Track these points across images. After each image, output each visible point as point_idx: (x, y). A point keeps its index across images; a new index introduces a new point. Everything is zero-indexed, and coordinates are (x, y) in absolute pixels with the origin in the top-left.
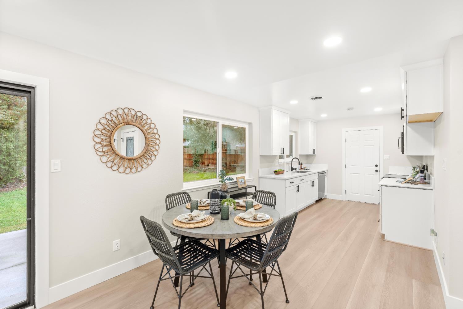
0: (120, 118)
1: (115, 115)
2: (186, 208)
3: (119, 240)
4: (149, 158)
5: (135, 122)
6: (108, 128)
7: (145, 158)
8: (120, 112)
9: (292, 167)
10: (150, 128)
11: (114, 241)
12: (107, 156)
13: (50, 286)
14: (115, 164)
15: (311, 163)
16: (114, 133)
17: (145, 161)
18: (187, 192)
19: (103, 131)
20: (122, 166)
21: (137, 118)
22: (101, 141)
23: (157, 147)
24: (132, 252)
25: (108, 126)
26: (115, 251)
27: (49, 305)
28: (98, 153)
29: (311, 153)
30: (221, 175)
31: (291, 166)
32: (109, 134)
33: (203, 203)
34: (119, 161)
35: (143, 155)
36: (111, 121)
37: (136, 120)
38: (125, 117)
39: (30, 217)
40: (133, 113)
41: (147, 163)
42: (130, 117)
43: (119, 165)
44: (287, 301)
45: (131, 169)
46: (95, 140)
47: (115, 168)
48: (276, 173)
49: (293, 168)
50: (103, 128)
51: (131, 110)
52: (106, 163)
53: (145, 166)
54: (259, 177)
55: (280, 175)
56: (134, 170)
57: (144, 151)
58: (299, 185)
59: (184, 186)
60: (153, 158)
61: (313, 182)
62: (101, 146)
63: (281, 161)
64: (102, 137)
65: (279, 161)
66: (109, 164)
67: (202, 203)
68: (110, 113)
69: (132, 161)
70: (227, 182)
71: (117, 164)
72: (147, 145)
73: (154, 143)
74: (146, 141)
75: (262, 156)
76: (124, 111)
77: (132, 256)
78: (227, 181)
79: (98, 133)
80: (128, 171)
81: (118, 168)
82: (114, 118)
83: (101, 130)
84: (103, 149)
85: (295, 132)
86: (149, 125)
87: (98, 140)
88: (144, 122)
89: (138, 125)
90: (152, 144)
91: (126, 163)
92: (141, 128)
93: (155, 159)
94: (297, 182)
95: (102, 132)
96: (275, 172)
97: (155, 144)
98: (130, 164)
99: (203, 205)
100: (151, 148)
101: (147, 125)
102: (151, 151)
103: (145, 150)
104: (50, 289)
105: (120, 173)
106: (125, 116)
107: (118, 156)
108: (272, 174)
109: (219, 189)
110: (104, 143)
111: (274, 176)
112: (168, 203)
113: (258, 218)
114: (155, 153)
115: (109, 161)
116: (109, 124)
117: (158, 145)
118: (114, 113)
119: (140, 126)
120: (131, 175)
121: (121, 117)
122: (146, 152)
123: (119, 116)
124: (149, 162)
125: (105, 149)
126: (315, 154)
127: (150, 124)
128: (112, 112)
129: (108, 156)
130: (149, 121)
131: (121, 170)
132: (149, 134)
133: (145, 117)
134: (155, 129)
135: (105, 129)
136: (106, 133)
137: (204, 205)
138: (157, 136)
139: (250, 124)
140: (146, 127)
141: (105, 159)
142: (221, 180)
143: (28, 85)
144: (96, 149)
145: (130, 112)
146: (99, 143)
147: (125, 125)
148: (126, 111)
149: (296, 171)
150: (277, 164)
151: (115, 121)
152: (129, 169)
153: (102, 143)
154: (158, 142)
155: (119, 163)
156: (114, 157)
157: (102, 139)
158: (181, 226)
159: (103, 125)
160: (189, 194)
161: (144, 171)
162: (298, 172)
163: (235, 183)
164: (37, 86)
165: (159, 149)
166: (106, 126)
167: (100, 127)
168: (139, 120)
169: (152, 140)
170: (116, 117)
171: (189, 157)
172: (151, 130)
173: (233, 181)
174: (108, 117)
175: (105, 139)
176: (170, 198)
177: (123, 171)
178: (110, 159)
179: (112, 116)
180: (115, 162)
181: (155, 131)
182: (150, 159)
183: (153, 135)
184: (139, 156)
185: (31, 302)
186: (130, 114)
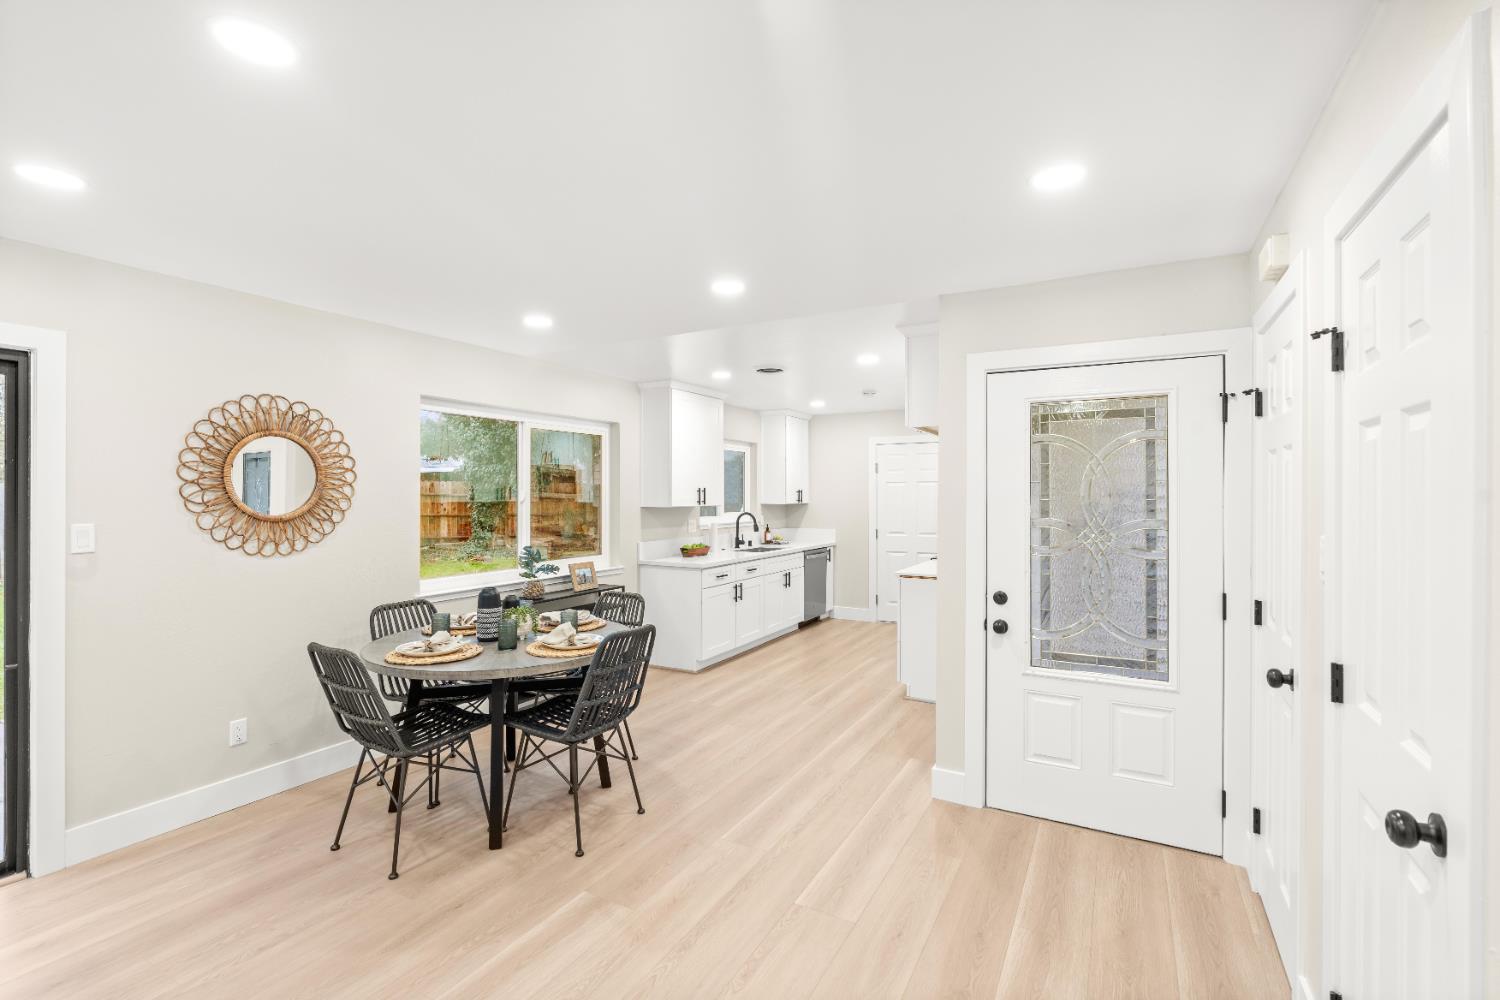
0: (248, 421)
1: (236, 414)
2: (423, 634)
3: (245, 719)
4: (327, 517)
5: (289, 431)
6: (217, 446)
7: (313, 516)
8: (249, 404)
9: (737, 538)
10: (330, 443)
11: (232, 722)
12: (213, 513)
13: (68, 823)
14: (235, 534)
15: (797, 527)
16: (233, 458)
17: (316, 524)
18: (431, 601)
19: (205, 454)
20: (255, 537)
21: (293, 418)
22: (199, 478)
23: (347, 490)
24: (278, 750)
25: (217, 441)
26: (234, 746)
27: (65, 868)
28: (191, 506)
29: (792, 500)
30: (525, 558)
31: (735, 536)
32: (219, 460)
33: (466, 622)
34: (245, 526)
35: (309, 511)
36: (224, 428)
37: (291, 423)
38: (262, 418)
39: (15, 662)
40: (283, 406)
41: (321, 530)
42: (275, 418)
43: (247, 536)
44: (641, 811)
45: (277, 545)
46: (181, 474)
47: (235, 542)
48: (686, 552)
49: (741, 539)
50: (203, 445)
51: (278, 400)
52: (211, 530)
53: (314, 537)
54: (640, 566)
55: (696, 558)
56: (284, 547)
57: (312, 501)
58: (744, 583)
59: (422, 588)
60: (336, 517)
61: (788, 575)
62: (198, 489)
63: (706, 521)
64: (201, 469)
65: (698, 521)
66: (220, 534)
67: (463, 623)
68: (223, 409)
69: (281, 524)
70: (541, 578)
71: (239, 533)
72: (320, 485)
73: (340, 479)
74: (317, 474)
75: (647, 511)
76: (257, 402)
77: (279, 760)
78: (541, 576)
79: (189, 457)
80: (269, 548)
81: (244, 543)
82: (232, 422)
83: (198, 451)
84: (203, 495)
85: (752, 445)
86: (324, 437)
87: (190, 475)
88: (313, 428)
89: (296, 437)
90: (333, 482)
91: (264, 531)
92: (305, 443)
93: (343, 519)
94: (737, 574)
95: (200, 456)
96: (683, 550)
97: (341, 483)
98: (275, 534)
99: (463, 625)
100: (330, 491)
101: (319, 436)
102: (330, 500)
103: (314, 498)
104: (69, 831)
105: (249, 554)
106: (260, 414)
107: (244, 513)
108: (675, 555)
109: (522, 595)
110: (207, 482)
111: (681, 561)
112: (377, 629)
113: (576, 642)
114: (343, 505)
115: (221, 525)
116: (220, 435)
117: (350, 485)
118: (233, 409)
119: (301, 440)
120: (277, 560)
121: (251, 417)
122: (317, 504)
123: (246, 416)
124: (325, 527)
125: (209, 496)
126: (804, 501)
127: (329, 434)
128: (228, 407)
129: (217, 514)
130: (326, 426)
131: (252, 546)
132: (325, 457)
133: (313, 417)
134: (342, 446)
135: (208, 448)
136: (212, 457)
137: (468, 625)
138: (347, 463)
139: (613, 426)
140: (318, 442)
141: (207, 521)
142: (525, 571)
143: (11, 348)
144: (184, 498)
145: (274, 405)
146: (193, 482)
147: (261, 436)
148: (264, 402)
149: (750, 548)
150: (692, 529)
151: (236, 428)
152: (273, 546)
153: (201, 481)
154: (349, 477)
155: (246, 531)
156: (229, 517)
157: (202, 473)
158: (403, 662)
159: (205, 438)
160: (436, 606)
161: (312, 550)
162: (756, 550)
163: (567, 579)
164: (35, 349)
165: (353, 495)
166: (211, 441)
167: (195, 442)
168: (298, 425)
169: (335, 472)
170: (237, 419)
171: (459, 511)
172: (331, 447)
173: (560, 574)
174: (217, 418)
175: (211, 473)
176: (383, 616)
177: (256, 550)
178: (222, 519)
179: (227, 415)
180: (235, 527)
181: (343, 450)
182: (330, 519)
183: (337, 459)
184: (299, 512)
185: (18, 865)
186: (275, 411)
